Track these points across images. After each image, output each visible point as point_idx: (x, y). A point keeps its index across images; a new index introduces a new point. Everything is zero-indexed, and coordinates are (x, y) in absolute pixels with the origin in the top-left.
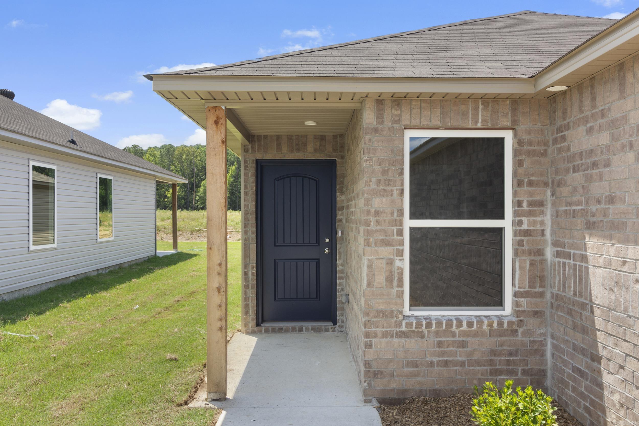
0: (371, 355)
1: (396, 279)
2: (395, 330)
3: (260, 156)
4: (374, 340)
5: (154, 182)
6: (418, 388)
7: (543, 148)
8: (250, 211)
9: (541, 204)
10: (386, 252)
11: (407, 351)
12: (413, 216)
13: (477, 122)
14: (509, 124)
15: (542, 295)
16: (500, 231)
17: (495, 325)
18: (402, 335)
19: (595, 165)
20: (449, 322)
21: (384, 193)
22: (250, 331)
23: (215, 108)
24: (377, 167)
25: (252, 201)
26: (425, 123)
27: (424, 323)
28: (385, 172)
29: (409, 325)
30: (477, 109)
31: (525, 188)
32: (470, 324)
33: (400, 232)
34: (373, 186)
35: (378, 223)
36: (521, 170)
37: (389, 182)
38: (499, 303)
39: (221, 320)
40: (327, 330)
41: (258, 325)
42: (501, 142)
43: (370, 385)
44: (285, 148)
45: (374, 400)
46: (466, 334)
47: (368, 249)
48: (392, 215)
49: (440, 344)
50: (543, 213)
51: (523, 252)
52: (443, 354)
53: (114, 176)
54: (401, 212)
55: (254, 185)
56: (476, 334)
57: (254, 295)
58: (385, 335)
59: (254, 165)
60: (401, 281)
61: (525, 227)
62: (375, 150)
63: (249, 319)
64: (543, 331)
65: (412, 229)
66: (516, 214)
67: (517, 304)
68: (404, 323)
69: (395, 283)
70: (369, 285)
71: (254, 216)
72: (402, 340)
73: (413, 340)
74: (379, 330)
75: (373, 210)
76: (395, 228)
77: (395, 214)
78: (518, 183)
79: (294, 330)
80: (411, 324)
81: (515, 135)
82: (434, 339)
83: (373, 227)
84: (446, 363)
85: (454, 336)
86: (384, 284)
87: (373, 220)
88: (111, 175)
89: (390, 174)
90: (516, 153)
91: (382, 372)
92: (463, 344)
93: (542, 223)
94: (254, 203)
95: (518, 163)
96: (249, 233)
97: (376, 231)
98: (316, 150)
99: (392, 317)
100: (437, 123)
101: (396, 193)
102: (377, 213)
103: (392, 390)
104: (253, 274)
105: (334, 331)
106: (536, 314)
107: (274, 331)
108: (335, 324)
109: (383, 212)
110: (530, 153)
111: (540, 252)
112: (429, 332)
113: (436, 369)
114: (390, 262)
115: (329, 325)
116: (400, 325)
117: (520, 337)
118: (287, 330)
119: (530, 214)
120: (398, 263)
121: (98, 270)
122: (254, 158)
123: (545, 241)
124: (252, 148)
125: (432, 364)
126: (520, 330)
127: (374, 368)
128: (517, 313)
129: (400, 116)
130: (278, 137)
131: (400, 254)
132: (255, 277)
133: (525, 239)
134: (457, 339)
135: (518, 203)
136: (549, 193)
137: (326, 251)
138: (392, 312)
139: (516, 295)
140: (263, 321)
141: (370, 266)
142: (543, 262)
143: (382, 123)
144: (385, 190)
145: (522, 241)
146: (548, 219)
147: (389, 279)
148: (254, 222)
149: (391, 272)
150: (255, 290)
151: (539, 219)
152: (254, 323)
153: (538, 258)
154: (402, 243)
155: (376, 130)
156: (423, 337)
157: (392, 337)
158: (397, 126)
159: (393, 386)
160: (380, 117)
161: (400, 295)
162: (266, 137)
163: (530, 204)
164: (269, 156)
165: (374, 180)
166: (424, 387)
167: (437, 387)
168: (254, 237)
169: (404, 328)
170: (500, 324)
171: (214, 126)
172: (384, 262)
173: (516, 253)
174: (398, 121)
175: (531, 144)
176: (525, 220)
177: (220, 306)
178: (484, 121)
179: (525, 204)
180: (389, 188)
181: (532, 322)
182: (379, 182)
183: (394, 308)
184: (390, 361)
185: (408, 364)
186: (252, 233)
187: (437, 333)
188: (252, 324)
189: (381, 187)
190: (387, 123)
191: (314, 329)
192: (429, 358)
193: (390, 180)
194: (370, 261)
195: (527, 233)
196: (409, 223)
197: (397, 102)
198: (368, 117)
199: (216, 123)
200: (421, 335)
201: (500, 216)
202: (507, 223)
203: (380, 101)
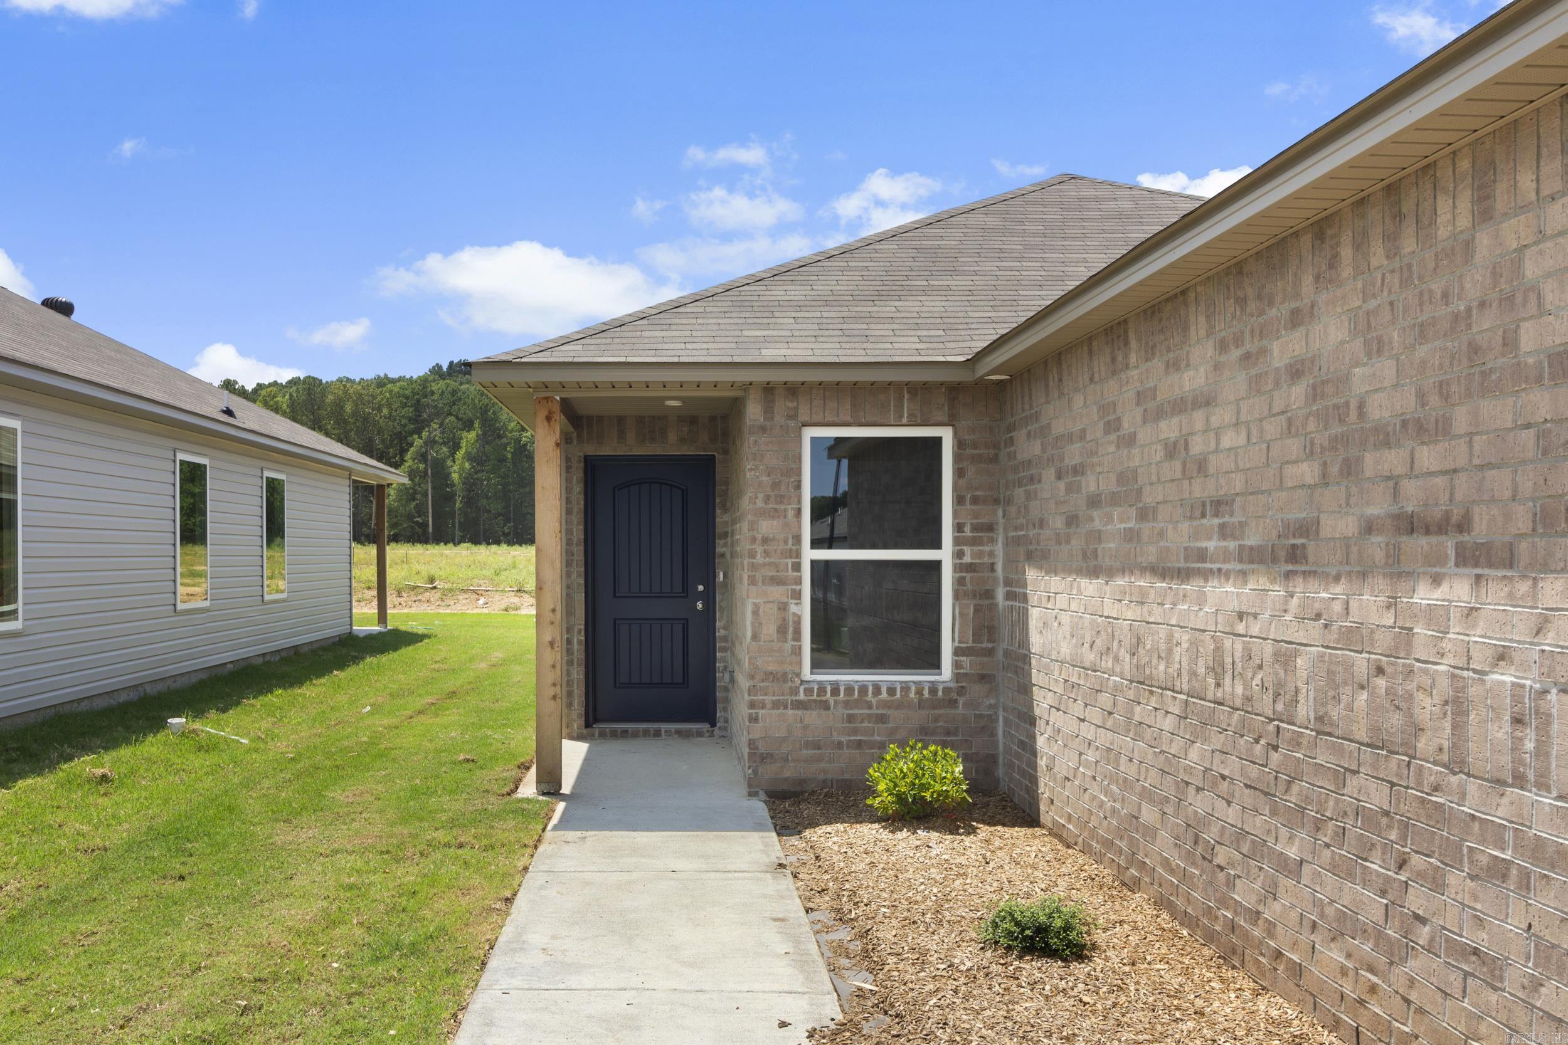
0: (757, 731)
1: (791, 630)
2: (789, 698)
3: (591, 450)
4: (761, 712)
5: (347, 482)
6: (821, 777)
7: (992, 452)
8: (575, 540)
9: (990, 528)
10: (777, 593)
11: (806, 728)
12: (816, 545)
13: (901, 417)
14: (945, 419)
15: (990, 652)
16: (936, 565)
17: (926, 693)
18: (799, 705)
19: (1032, 480)
20: (863, 689)
21: (775, 514)
22: (575, 734)
23: (547, 398)
24: (764, 479)
25: (578, 524)
26: (829, 418)
27: (829, 689)
28: (775, 485)
29: (809, 691)
30: (900, 399)
31: (968, 506)
32: (891, 691)
33: (797, 567)
34: (760, 504)
35: (766, 553)
36: (962, 482)
37: (781, 499)
38: (933, 662)
39: (554, 685)
40: (700, 734)
41: (588, 725)
42: (937, 442)
43: (755, 772)
45: (761, 793)
46: (885, 704)
47: (753, 589)
48: (786, 542)
49: (851, 718)
50: (992, 540)
51: (966, 594)
52: (855, 731)
53: (288, 474)
54: (798, 539)
55: (582, 497)
56: (899, 706)
57: (582, 677)
58: (776, 705)
59: (582, 465)
60: (798, 632)
61: (967, 559)
62: (762, 456)
63: (574, 715)
64: (992, 701)
65: (814, 563)
66: (957, 541)
67: (957, 665)
68: (802, 689)
69: (790, 636)
70: (755, 637)
71: (582, 548)
72: (800, 712)
73: (814, 713)
74: (768, 699)
75: (759, 537)
76: (790, 561)
77: (790, 542)
78: (959, 500)
79: (646, 733)
80: (812, 690)
81: (955, 434)
82: (842, 711)
83: (759, 559)
84: (859, 744)
85: (870, 707)
86: (775, 636)
87: (760, 550)
88: (281, 471)
89: (783, 487)
90: (957, 458)
91: (771, 755)
92: (882, 719)
93: (991, 554)
94: (582, 527)
95: (959, 473)
96: (574, 576)
97: (764, 565)
98: (682, 440)
99: (785, 681)
100: (849, 419)
101: (791, 514)
102: (765, 541)
103: (786, 779)
104: (579, 642)
105: (712, 735)
106: (983, 678)
107: (614, 735)
108: (713, 725)
109: (772, 540)
110: (974, 459)
111: (989, 594)
112: (836, 702)
113: (846, 751)
114: (784, 607)
115: (705, 726)
116: (797, 693)
117: (960, 710)
118: (635, 735)
119: (974, 542)
120: (793, 608)
121: (264, 655)
122: (581, 454)
123: (995, 579)
124: (579, 436)
125: (840, 745)
126: (961, 701)
127: (762, 750)
128: (957, 677)
129: (796, 409)
130: (621, 420)
131: (797, 595)
132: (583, 647)
133: (968, 576)
134: (874, 711)
135: (958, 527)
136: (1000, 513)
137: (700, 605)
138: (785, 674)
139: (957, 652)
140: (596, 721)
141: (755, 613)
142: (993, 606)
143: (772, 419)
144: (776, 510)
145: (964, 578)
146: (999, 549)
147: (782, 630)
148: (582, 558)
149: (784, 620)
150: (583, 669)
151: (987, 549)
152: (582, 722)
153: (986, 602)
154: (799, 581)
155: (763, 429)
156: (827, 708)
157: (786, 707)
158: (792, 423)
159: (787, 774)
160: (769, 411)
161: (797, 651)
162: (600, 418)
163: (975, 528)
164: (606, 451)
165: (761, 496)
166: (830, 776)
167: (847, 776)
168: (582, 581)
169: (802, 696)
170: (933, 690)
171: (546, 423)
172: (775, 606)
173: (957, 596)
174: (793, 416)
175: (975, 446)
176: (967, 550)
177: (553, 666)
178: (910, 415)
179: (967, 529)
180: (782, 507)
181: (977, 690)
182: (767, 499)
183: (788, 668)
184: (784, 739)
185: (809, 745)
186: (579, 576)
187: (846, 704)
188: (578, 723)
189: (772, 506)
190: (779, 419)
191: (678, 732)
192: (836, 737)
193: (783, 496)
194: (756, 605)
195: (970, 568)
196: (810, 554)
197: (792, 390)
198: (753, 412)
199: (548, 419)
200: (825, 706)
201: (937, 544)
202: (945, 555)
203: (768, 389)
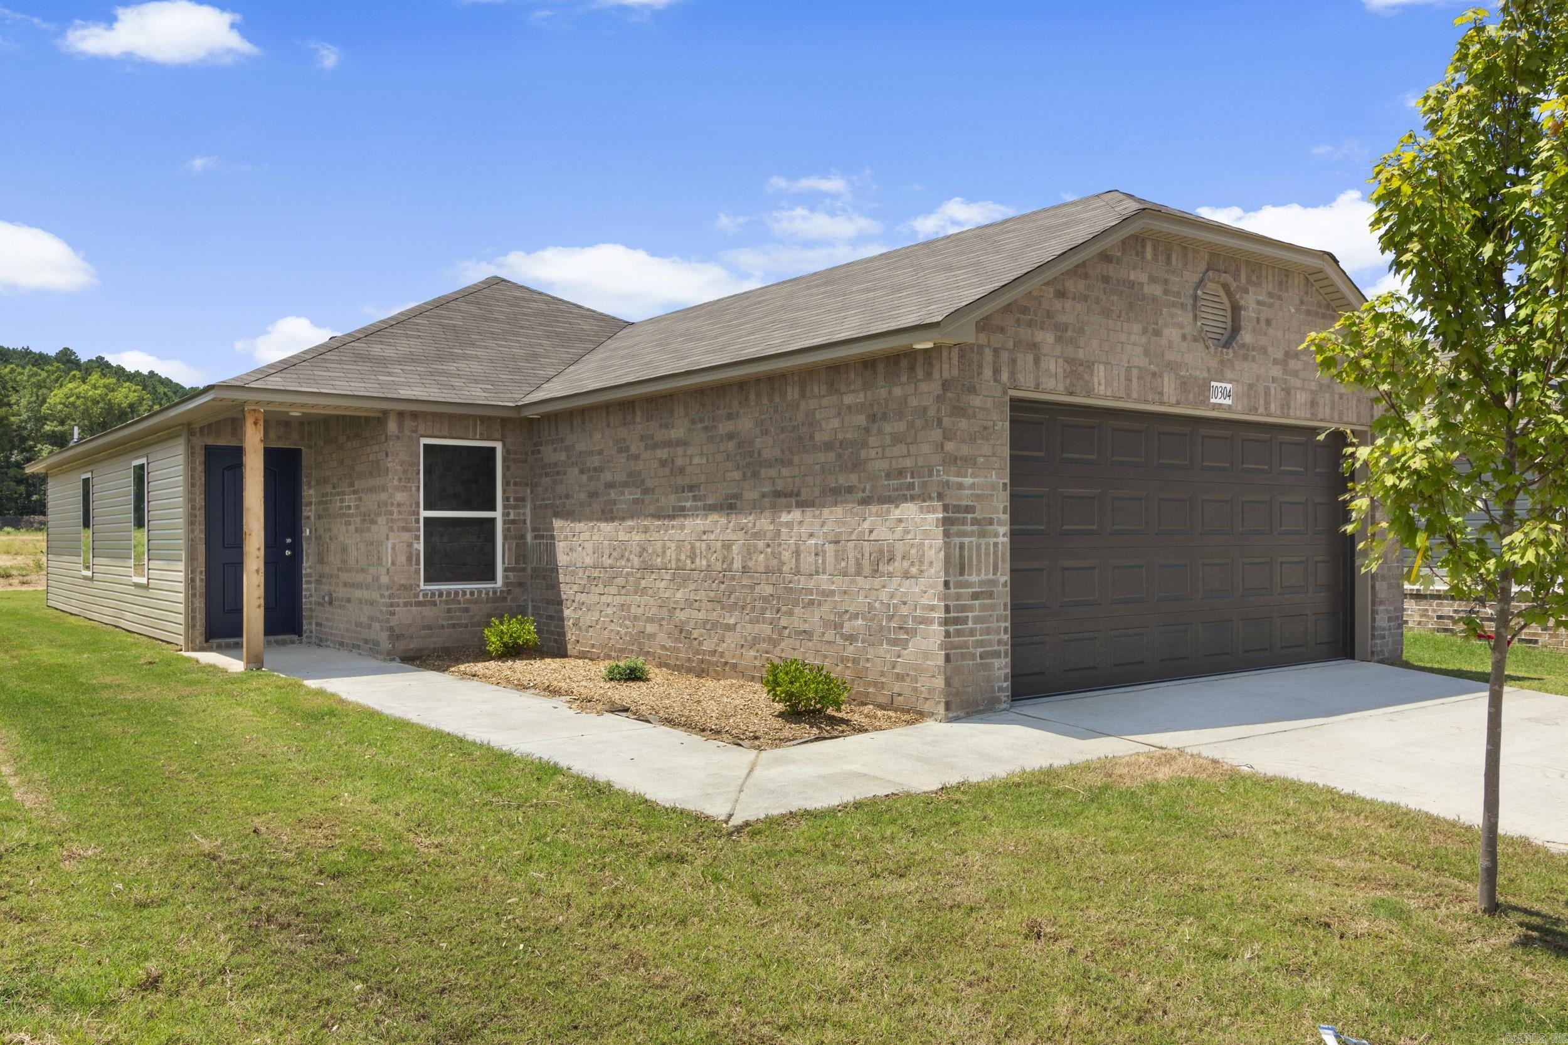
0: (394, 621)
1: (414, 559)
2: (414, 600)
3: (210, 441)
4: (397, 609)
6: (432, 646)
7: (524, 457)
8: (198, 506)
9: (523, 499)
10: (406, 536)
11: (423, 617)
12: (427, 508)
13: (476, 434)
14: (500, 437)
15: (524, 570)
16: (493, 521)
17: (491, 593)
18: (419, 604)
19: (558, 473)
20: (456, 593)
21: (404, 489)
22: (198, 648)
23: (255, 410)
24: (399, 468)
25: (200, 494)
26: (435, 433)
27: (437, 593)
28: (405, 472)
29: (425, 595)
30: (475, 424)
31: (512, 487)
32: (472, 593)
33: (417, 521)
34: (396, 482)
35: (400, 513)
36: (508, 473)
37: (408, 480)
38: (493, 578)
39: (259, 598)
40: (292, 642)
41: (207, 641)
42: (493, 450)
43: (393, 646)
45: (397, 658)
46: (468, 601)
47: (391, 535)
48: (411, 506)
49: (449, 611)
50: (525, 506)
51: (511, 537)
52: (452, 618)
54: (418, 504)
55: (203, 474)
56: (476, 602)
58: (406, 604)
59: (203, 452)
60: (418, 560)
61: (512, 517)
62: (397, 454)
63: (197, 634)
64: (525, 598)
65: (426, 519)
66: (505, 507)
67: (506, 577)
68: (421, 594)
69: (414, 562)
70: (393, 563)
72: (420, 608)
73: (428, 608)
74: (401, 601)
75: (395, 502)
76: (413, 518)
77: (414, 506)
78: (506, 483)
80: (427, 594)
81: (504, 446)
82: (444, 606)
83: (395, 516)
84: (454, 626)
85: (460, 604)
86: (405, 563)
87: (395, 510)
89: (408, 473)
90: (504, 460)
91: (403, 635)
92: (466, 610)
93: (524, 514)
94: (203, 496)
95: (506, 468)
96: (197, 532)
97: (399, 519)
99: (411, 590)
100: (446, 434)
101: (414, 489)
102: (399, 505)
103: (412, 649)
104: (201, 580)
106: (521, 584)
107: (228, 646)
108: (300, 635)
109: (403, 505)
110: (514, 460)
111: (523, 537)
112: (440, 601)
113: (446, 630)
114: (410, 545)
115: (295, 637)
116: (416, 597)
117: (509, 603)
119: (515, 507)
120: (416, 546)
122: (203, 444)
123: (526, 528)
124: (201, 431)
125: (443, 627)
126: (509, 598)
127: (397, 632)
128: (506, 584)
129: (417, 427)
131: (417, 538)
132: (204, 584)
133: (512, 526)
134: (462, 606)
135: (506, 499)
136: (529, 491)
137: (288, 553)
138: (411, 586)
139: (505, 570)
141: (393, 549)
142: (525, 543)
143: (403, 432)
144: (405, 487)
145: (509, 528)
146: (528, 511)
147: (409, 559)
149: (410, 553)
150: (203, 599)
151: (521, 511)
152: (203, 638)
153: (522, 541)
154: (418, 530)
155: (398, 438)
156: (435, 605)
157: (411, 606)
158: (415, 435)
159: (412, 646)
160: (401, 427)
161: (417, 572)
163: (516, 500)
164: (222, 442)
165: (396, 478)
166: (437, 646)
167: (447, 645)
169: (421, 598)
170: (495, 592)
171: (254, 426)
172: (405, 544)
173: (505, 538)
174: (415, 431)
175: (515, 453)
176: (512, 512)
177: (259, 586)
178: (481, 434)
179: (512, 500)
180: (409, 485)
181: (517, 591)
182: (400, 480)
183: (413, 582)
184: (410, 625)
185: (425, 627)
187: (447, 602)
188: (200, 639)
189: (403, 484)
190: (407, 432)
191: (276, 642)
192: (440, 622)
193: (409, 479)
194: (393, 544)
195: (513, 522)
196: (425, 514)
197: (414, 415)
198: (392, 426)
199: (256, 423)
200: (434, 604)
201: (493, 508)
202: (498, 514)
203: (401, 414)
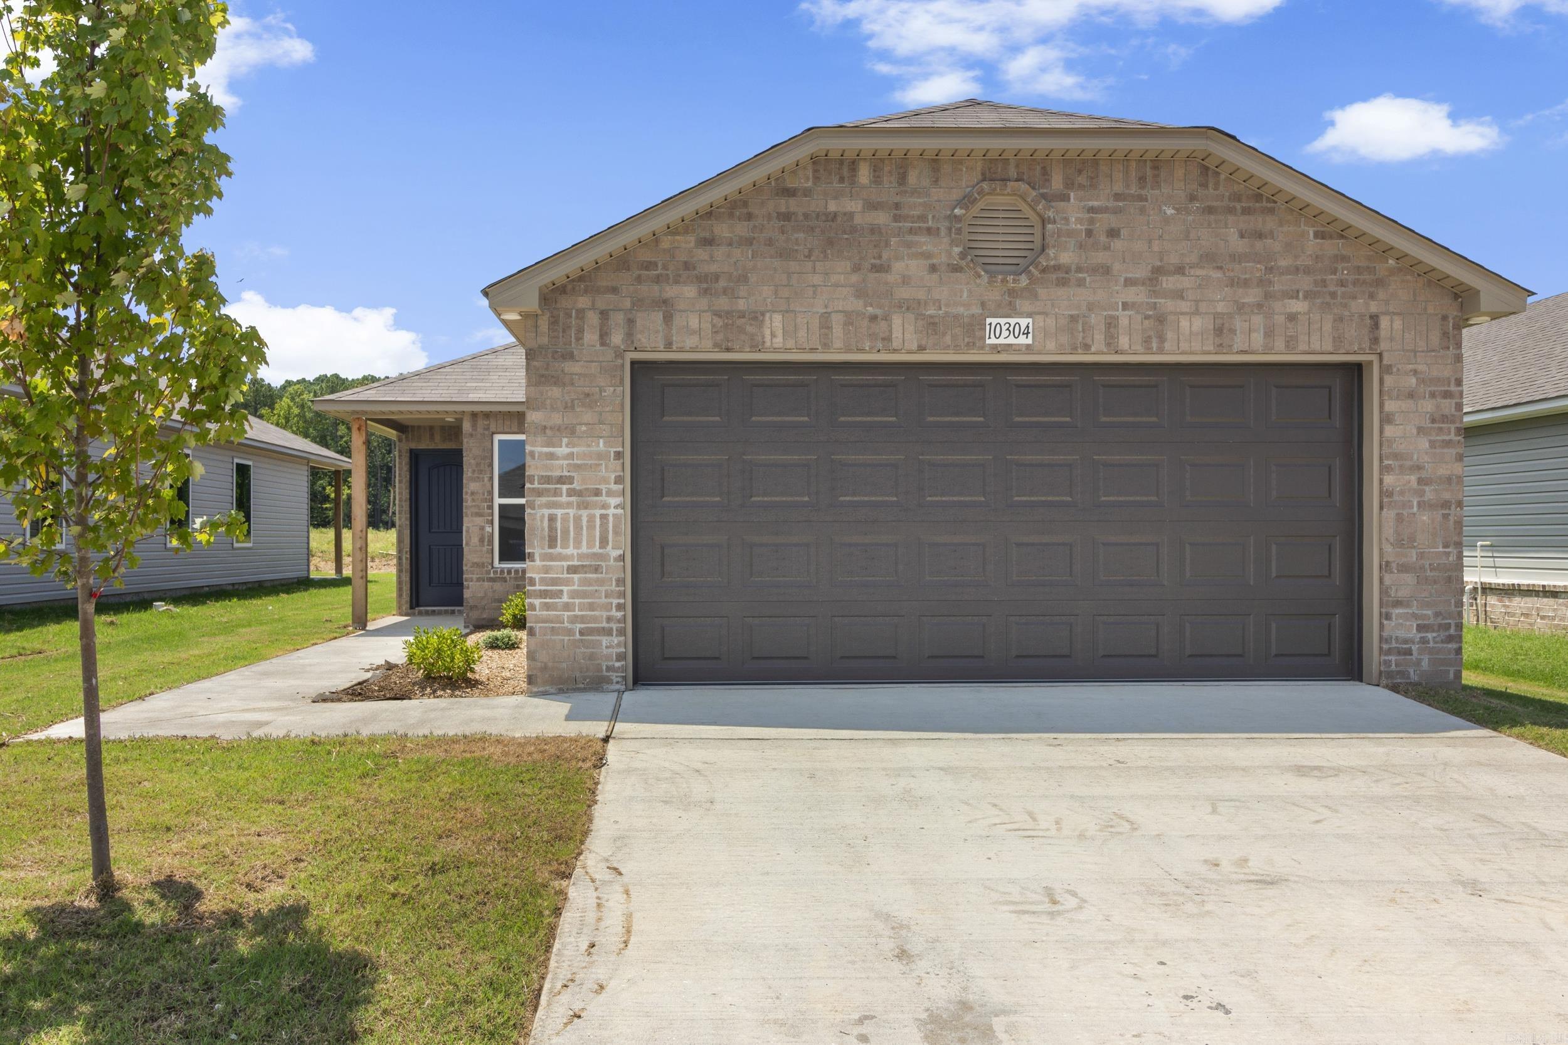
0: (469, 594)
1: (486, 540)
2: (485, 576)
3: (413, 446)
4: (471, 583)
5: (306, 468)
8: (404, 498)
10: (481, 521)
11: (494, 591)
12: (501, 496)
18: (491, 580)
21: (479, 479)
22: (404, 611)
23: (358, 418)
24: (472, 461)
25: (406, 489)
26: (506, 430)
27: (506, 571)
28: (480, 465)
33: (491, 507)
34: (472, 474)
35: (473, 500)
37: (481, 472)
41: (412, 608)
43: (467, 615)
44: (437, 437)
47: (467, 519)
48: (485, 494)
49: (518, 586)
53: (254, 461)
54: (491, 493)
55: (408, 473)
57: (408, 579)
58: (478, 580)
59: (408, 455)
60: (491, 542)
62: (471, 450)
63: (403, 601)
65: (500, 506)
68: (496, 571)
69: (486, 543)
70: (467, 544)
71: (408, 503)
72: (493, 583)
73: (499, 584)
74: (475, 577)
75: (469, 492)
76: (487, 505)
77: (487, 494)
79: (446, 612)
82: (513, 582)
83: (470, 503)
86: (479, 544)
87: (470, 499)
88: (250, 460)
89: (482, 465)
91: (476, 606)
94: (408, 491)
96: (403, 520)
97: (472, 506)
99: (483, 567)
100: (516, 430)
101: (488, 479)
102: (473, 494)
103: (484, 619)
104: (406, 558)
107: (427, 613)
109: (479, 493)
112: (510, 578)
114: (482, 528)
116: (490, 574)
118: (440, 613)
120: (488, 529)
122: (408, 448)
124: (406, 437)
127: (470, 603)
129: (490, 425)
130: (431, 428)
131: (490, 522)
132: (409, 562)
138: (483, 564)
140: (418, 605)
141: (467, 531)
143: (476, 430)
144: (478, 477)
147: (482, 540)
148: (408, 509)
149: (484, 535)
150: (409, 574)
152: (408, 606)
154: (492, 515)
155: (471, 435)
156: (506, 581)
157: (484, 581)
158: (487, 432)
159: (484, 616)
160: (475, 427)
161: (491, 553)
162: (419, 427)
164: (423, 446)
165: (470, 470)
168: (408, 523)
169: (492, 575)
171: (357, 432)
172: (479, 528)
174: (489, 429)
180: (481, 476)
182: (474, 471)
183: (487, 561)
184: (482, 598)
186: (406, 519)
187: (516, 579)
188: (406, 607)
189: (476, 475)
190: (480, 430)
193: (481, 471)
194: (468, 528)
196: (498, 501)
197: (487, 415)
198: (467, 426)
199: (359, 429)
200: (505, 581)
203: (474, 415)
